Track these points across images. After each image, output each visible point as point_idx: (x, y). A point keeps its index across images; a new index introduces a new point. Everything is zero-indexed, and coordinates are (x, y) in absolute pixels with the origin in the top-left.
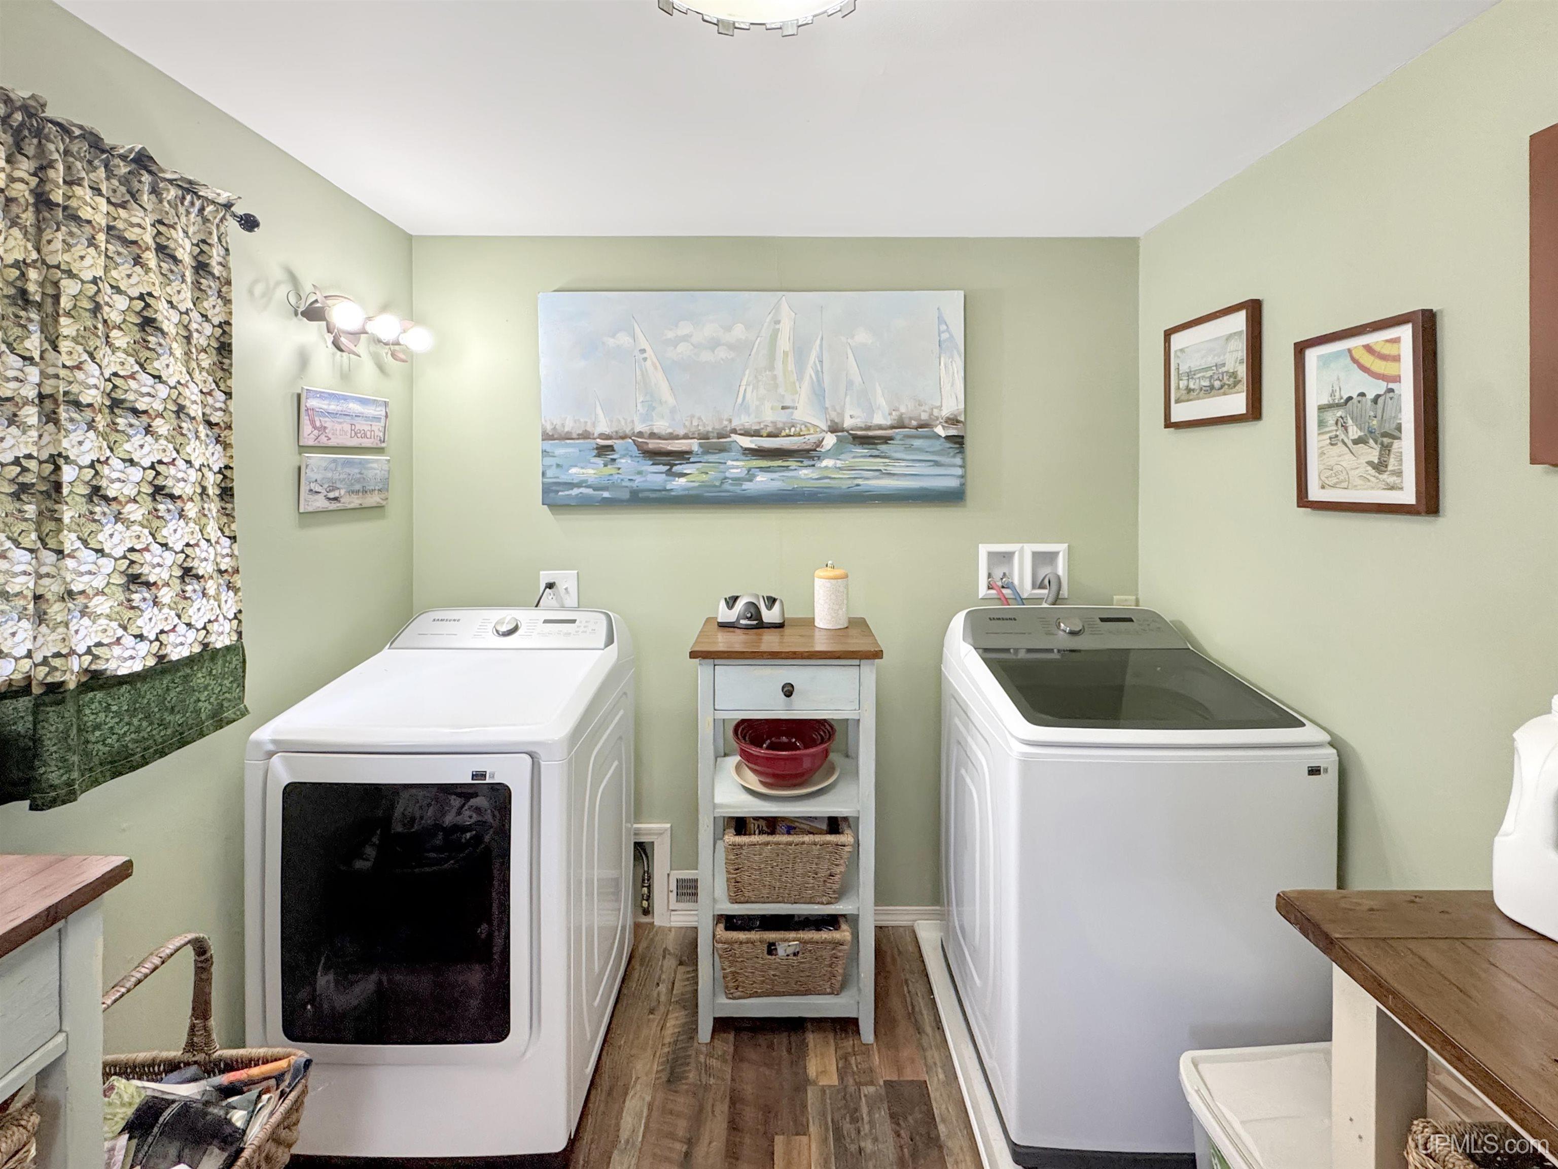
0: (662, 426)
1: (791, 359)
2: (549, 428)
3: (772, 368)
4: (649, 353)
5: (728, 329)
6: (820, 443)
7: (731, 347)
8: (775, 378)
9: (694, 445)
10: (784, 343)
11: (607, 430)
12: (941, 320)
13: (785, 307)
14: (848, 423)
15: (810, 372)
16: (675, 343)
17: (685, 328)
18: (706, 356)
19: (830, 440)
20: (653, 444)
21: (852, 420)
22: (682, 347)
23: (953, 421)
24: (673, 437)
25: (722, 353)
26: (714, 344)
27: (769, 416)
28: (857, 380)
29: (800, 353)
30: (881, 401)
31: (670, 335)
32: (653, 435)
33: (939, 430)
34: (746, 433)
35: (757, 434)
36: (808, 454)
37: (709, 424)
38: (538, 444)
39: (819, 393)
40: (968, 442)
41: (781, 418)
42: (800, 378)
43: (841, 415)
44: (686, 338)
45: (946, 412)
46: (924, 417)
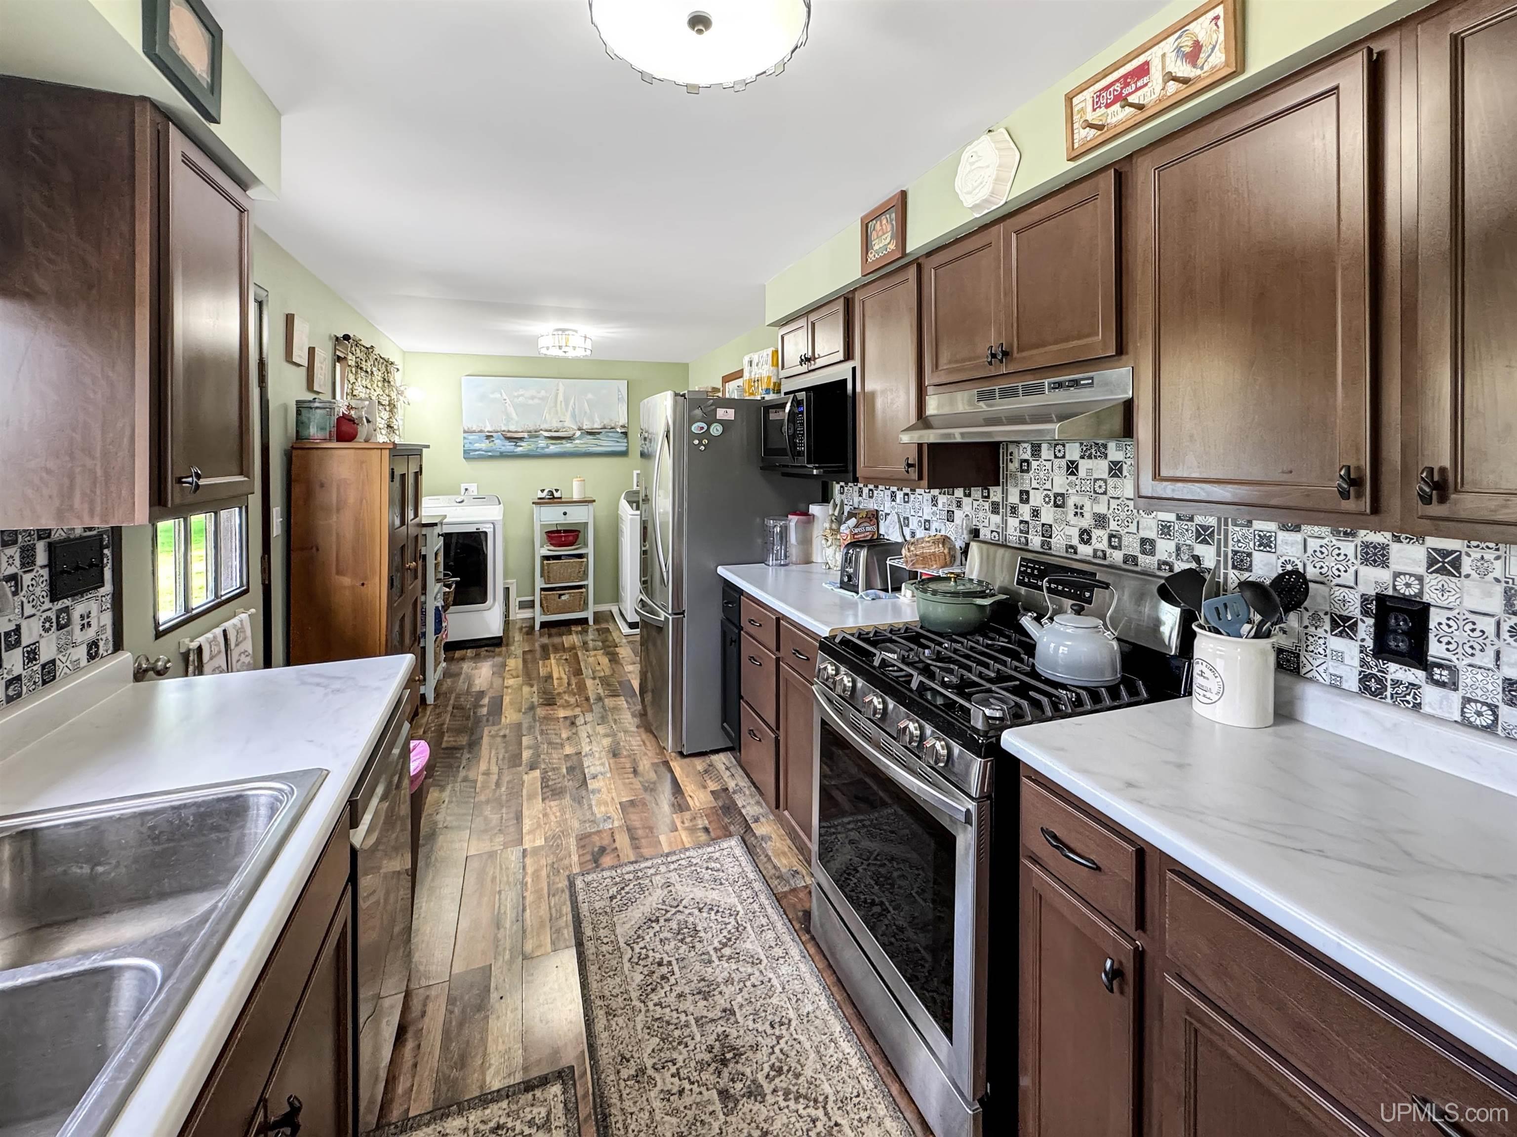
0: (512, 428)
1: (563, 403)
2: (466, 429)
3: (556, 406)
4: (508, 400)
5: (539, 392)
6: (574, 434)
7: (540, 399)
8: (557, 411)
9: (526, 435)
10: (561, 397)
11: (490, 430)
12: (619, 391)
13: (561, 384)
14: (584, 427)
15: (570, 408)
16: (518, 397)
17: (521, 392)
18: (530, 402)
19: (578, 433)
20: (509, 435)
21: (587, 426)
22: (521, 399)
23: (623, 427)
24: (516, 432)
25: (536, 401)
26: (533, 398)
27: (555, 424)
28: (588, 411)
29: (566, 401)
30: (597, 419)
31: (516, 394)
32: (509, 431)
33: (618, 430)
34: (546, 431)
35: (550, 431)
36: (569, 438)
37: (532, 428)
38: (463, 435)
39: (574, 416)
40: (630, 435)
41: (560, 425)
42: (567, 411)
43: (582, 424)
44: (522, 395)
45: (621, 424)
46: (613, 425)
